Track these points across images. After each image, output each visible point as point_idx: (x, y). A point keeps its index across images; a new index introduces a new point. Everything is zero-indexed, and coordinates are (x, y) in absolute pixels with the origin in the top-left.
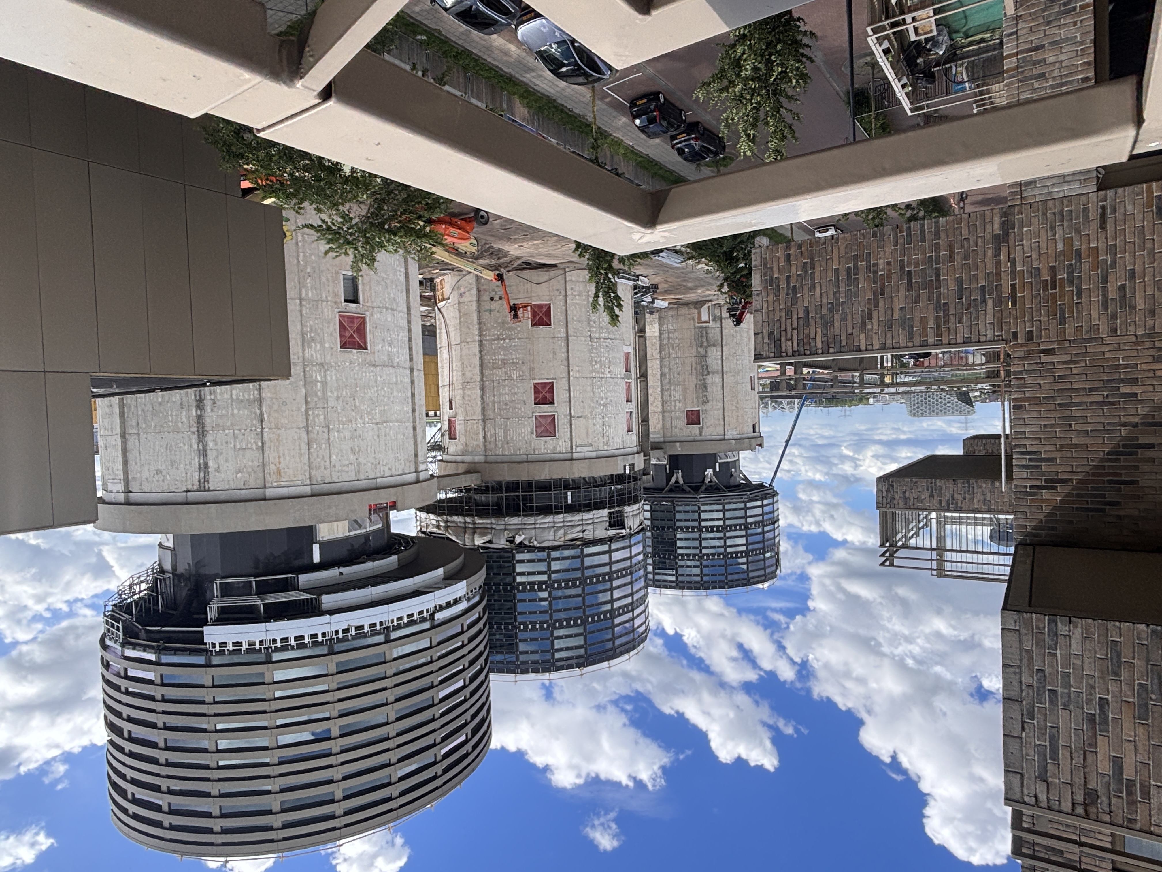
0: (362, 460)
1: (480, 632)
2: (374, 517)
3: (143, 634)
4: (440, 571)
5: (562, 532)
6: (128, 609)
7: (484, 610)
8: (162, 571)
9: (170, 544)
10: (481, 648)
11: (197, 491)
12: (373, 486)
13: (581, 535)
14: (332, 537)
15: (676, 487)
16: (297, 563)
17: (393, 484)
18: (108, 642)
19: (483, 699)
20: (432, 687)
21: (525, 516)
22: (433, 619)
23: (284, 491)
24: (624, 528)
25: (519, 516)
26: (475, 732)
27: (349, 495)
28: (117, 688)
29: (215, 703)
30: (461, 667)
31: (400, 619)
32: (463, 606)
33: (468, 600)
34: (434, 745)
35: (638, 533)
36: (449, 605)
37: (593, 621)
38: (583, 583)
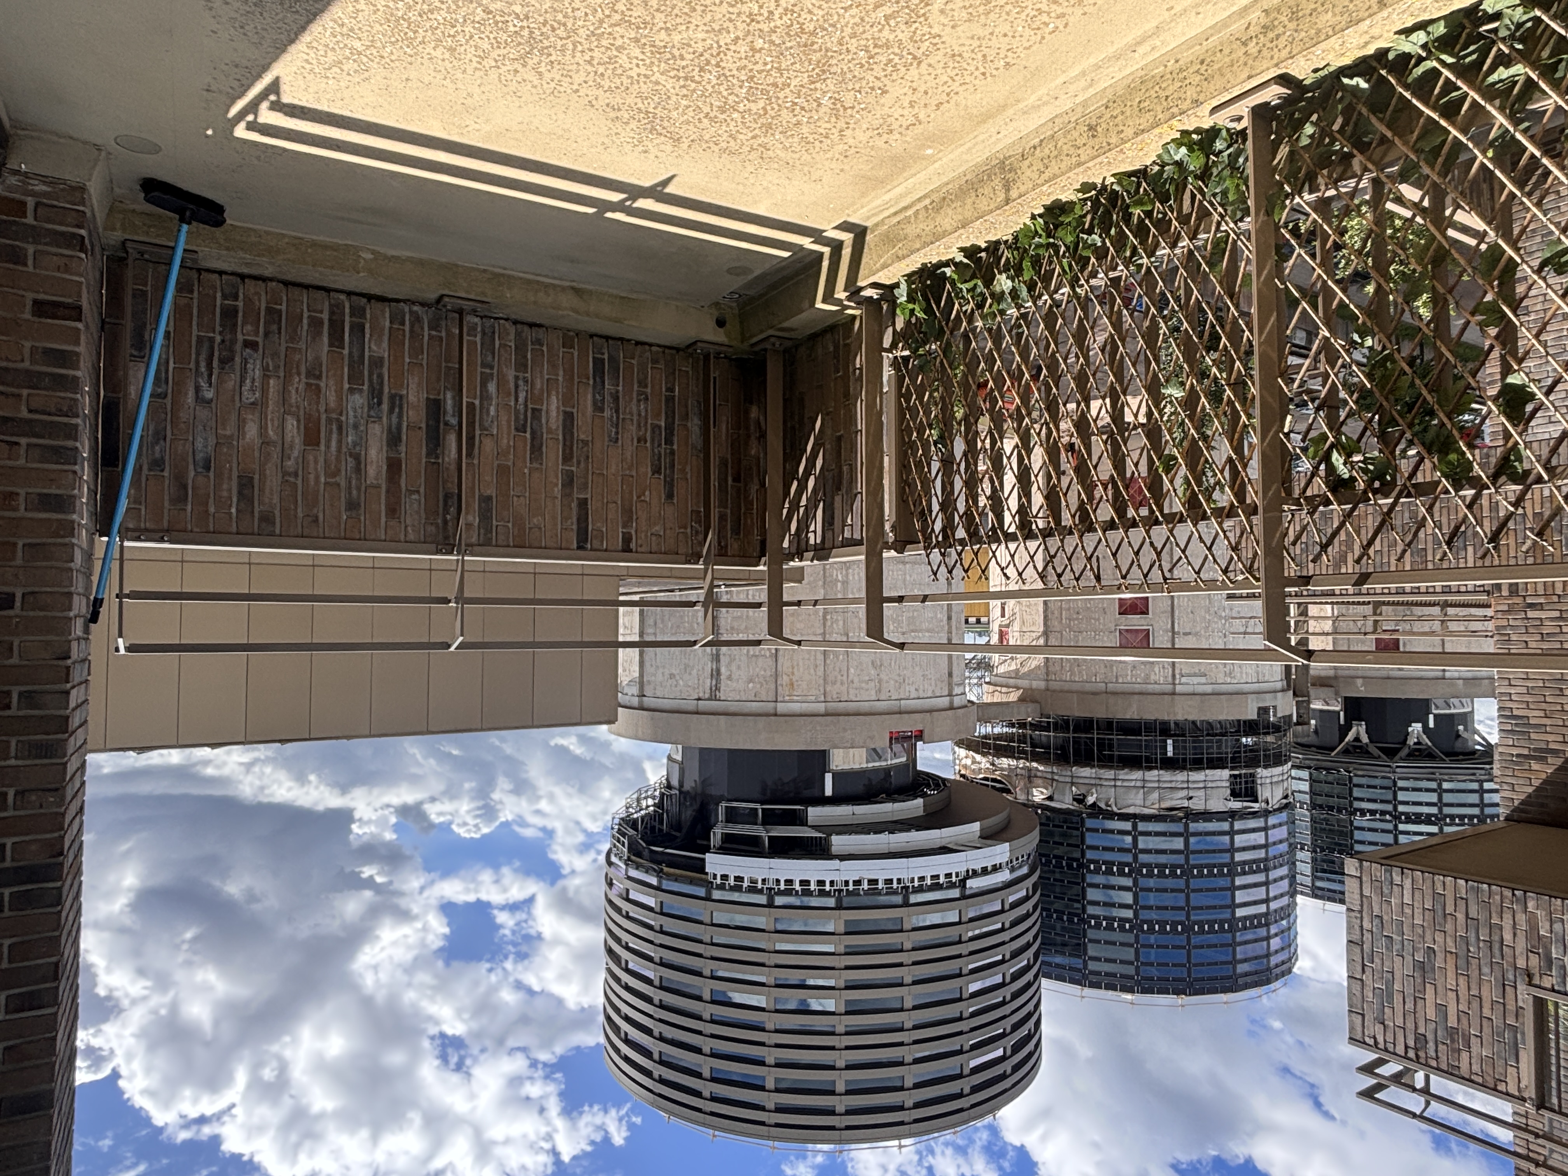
0: (883, 676)
1: (1028, 915)
2: (897, 747)
3: (646, 853)
4: (976, 826)
5: (1155, 795)
6: (633, 824)
7: (1035, 887)
8: (669, 786)
9: (679, 757)
10: (1029, 936)
11: (710, 699)
12: (896, 709)
13: (1185, 804)
14: (846, 767)
15: (1355, 747)
16: (807, 793)
17: (919, 708)
18: (614, 859)
19: (1030, 1007)
20: (960, 975)
21: (1101, 767)
22: (964, 886)
23: (796, 707)
24: (1256, 801)
25: (1093, 767)
26: (1016, 1048)
27: (868, 718)
28: (618, 910)
29: (713, 944)
30: (1000, 957)
31: (922, 879)
32: (1005, 876)
33: (1013, 870)
34: (960, 1052)
35: (1280, 810)
36: (985, 871)
37: (1202, 931)
38: (1187, 873)
